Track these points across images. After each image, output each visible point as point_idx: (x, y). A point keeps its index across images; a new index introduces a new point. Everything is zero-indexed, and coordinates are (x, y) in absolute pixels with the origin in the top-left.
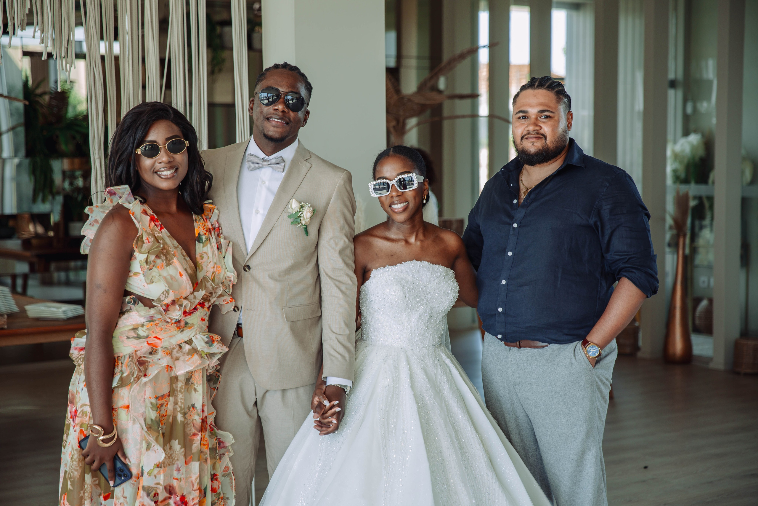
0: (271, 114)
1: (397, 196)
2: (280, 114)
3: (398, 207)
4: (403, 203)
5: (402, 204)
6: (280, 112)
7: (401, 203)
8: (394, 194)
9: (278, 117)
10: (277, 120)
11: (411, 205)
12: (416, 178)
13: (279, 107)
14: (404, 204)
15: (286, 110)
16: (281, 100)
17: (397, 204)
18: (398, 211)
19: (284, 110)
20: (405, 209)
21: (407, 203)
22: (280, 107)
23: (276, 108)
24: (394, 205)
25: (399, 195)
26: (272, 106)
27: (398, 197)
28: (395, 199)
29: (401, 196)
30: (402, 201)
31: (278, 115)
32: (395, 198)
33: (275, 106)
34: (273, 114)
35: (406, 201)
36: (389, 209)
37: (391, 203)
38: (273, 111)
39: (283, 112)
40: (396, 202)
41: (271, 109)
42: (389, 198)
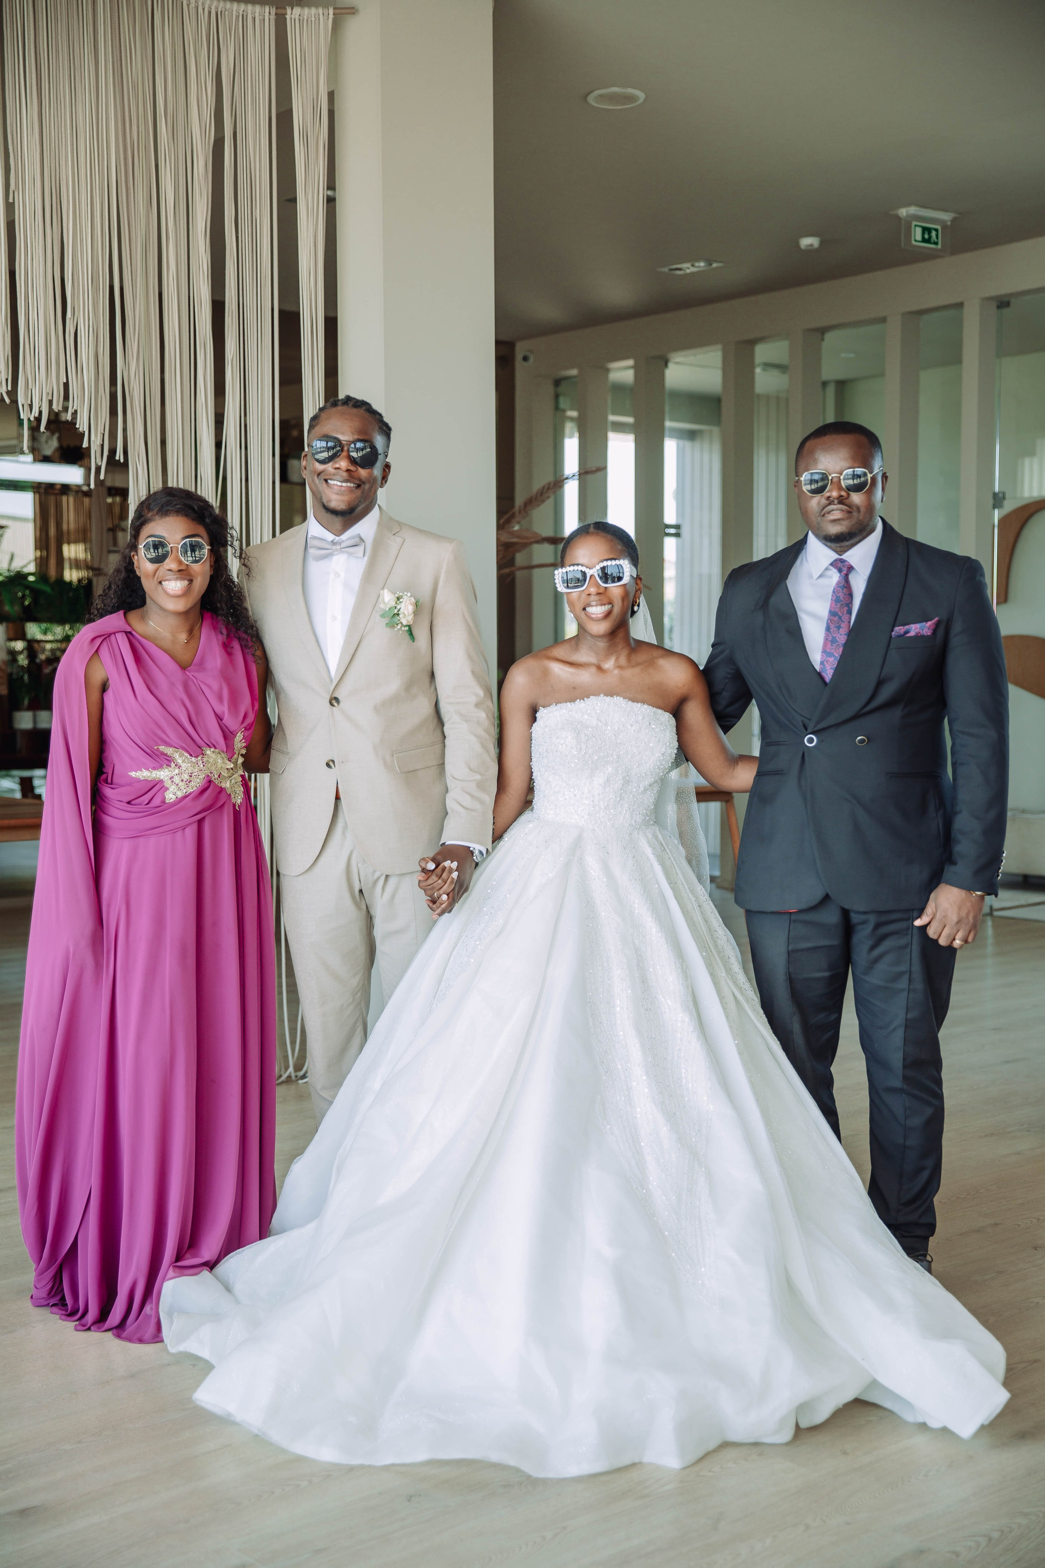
0: (330, 475)
1: (598, 594)
2: (345, 474)
3: (597, 610)
4: (605, 605)
5: (603, 607)
6: (343, 471)
7: (601, 605)
8: (593, 590)
9: (341, 480)
10: (339, 484)
11: (617, 609)
12: (627, 569)
13: (340, 465)
14: (607, 606)
15: (352, 468)
16: (344, 454)
17: (596, 606)
18: (596, 617)
19: (349, 468)
20: (608, 615)
21: (611, 605)
22: (343, 464)
23: (337, 466)
24: (590, 607)
25: (600, 591)
26: (331, 463)
27: (598, 596)
28: (593, 598)
29: (602, 594)
30: (604, 602)
31: (341, 476)
32: (592, 596)
33: (336, 462)
34: (334, 475)
35: (610, 603)
36: (582, 614)
37: (585, 606)
38: (333, 471)
39: (348, 471)
40: (594, 603)
41: (329, 467)
42: (584, 596)
